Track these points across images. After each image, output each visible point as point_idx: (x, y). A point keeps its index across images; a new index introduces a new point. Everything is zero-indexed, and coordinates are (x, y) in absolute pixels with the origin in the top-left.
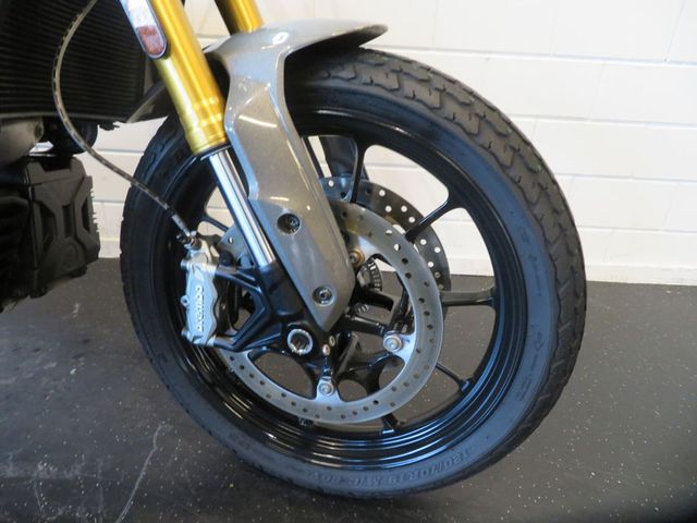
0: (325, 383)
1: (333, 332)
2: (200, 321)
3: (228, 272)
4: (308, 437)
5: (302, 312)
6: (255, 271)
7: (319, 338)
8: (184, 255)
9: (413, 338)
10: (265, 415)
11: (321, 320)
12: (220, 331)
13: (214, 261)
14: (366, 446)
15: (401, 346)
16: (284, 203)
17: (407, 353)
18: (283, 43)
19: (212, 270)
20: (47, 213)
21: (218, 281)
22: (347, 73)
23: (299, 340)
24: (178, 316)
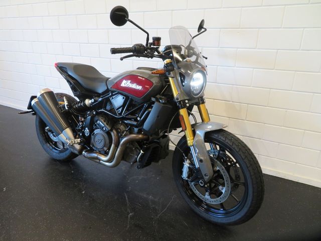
0: (207, 193)
1: (208, 183)
2: (185, 175)
3: (191, 166)
4: (199, 202)
5: (202, 178)
6: (195, 168)
7: (205, 183)
8: (184, 161)
9: (225, 188)
10: (193, 196)
11: (206, 180)
12: (188, 177)
13: (189, 164)
14: (209, 208)
15: (222, 189)
16: (202, 158)
17: (223, 191)
18: (209, 128)
19: (188, 165)
20: (162, 147)
21: (189, 168)
22: (216, 136)
23: (201, 182)
24: (181, 172)
